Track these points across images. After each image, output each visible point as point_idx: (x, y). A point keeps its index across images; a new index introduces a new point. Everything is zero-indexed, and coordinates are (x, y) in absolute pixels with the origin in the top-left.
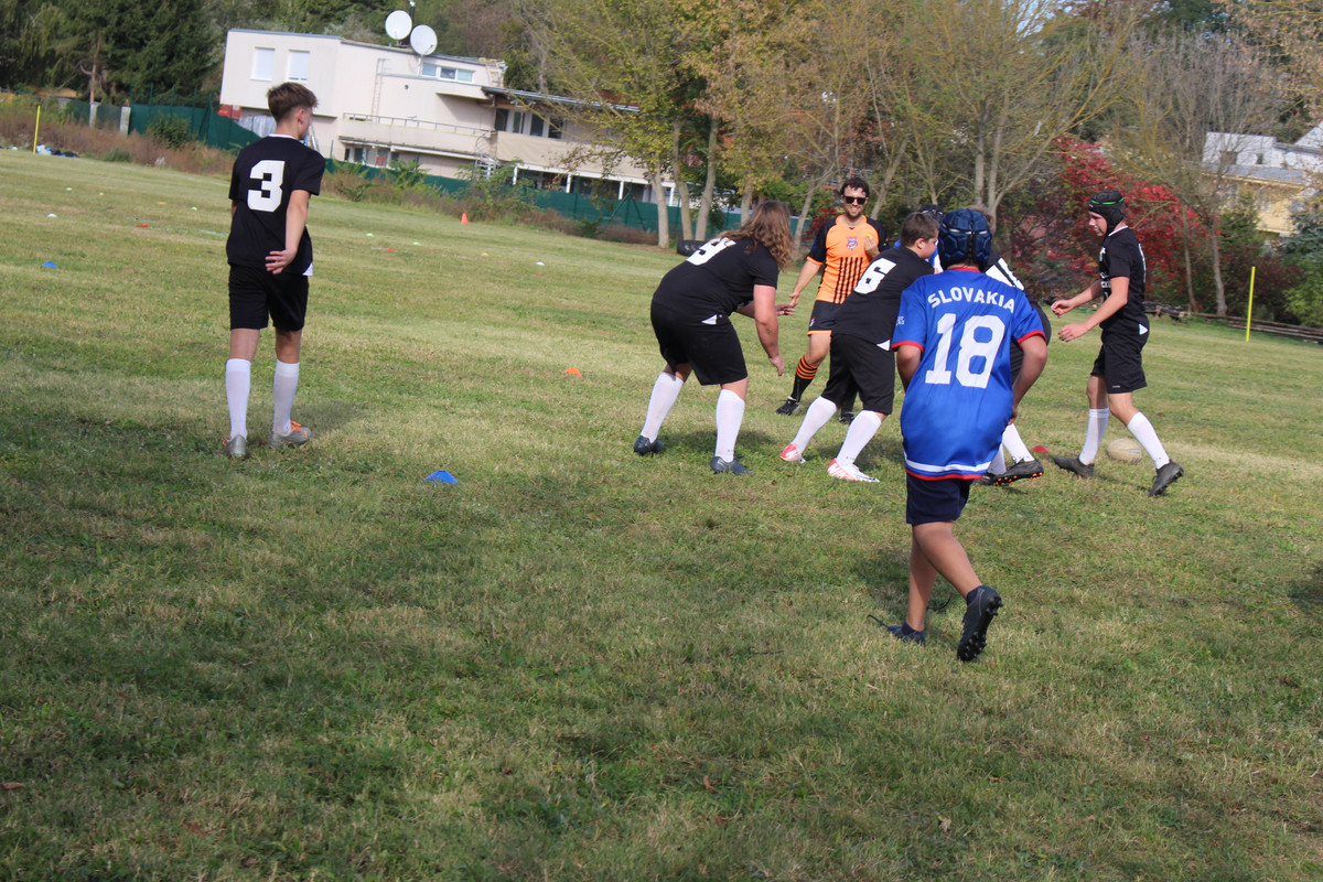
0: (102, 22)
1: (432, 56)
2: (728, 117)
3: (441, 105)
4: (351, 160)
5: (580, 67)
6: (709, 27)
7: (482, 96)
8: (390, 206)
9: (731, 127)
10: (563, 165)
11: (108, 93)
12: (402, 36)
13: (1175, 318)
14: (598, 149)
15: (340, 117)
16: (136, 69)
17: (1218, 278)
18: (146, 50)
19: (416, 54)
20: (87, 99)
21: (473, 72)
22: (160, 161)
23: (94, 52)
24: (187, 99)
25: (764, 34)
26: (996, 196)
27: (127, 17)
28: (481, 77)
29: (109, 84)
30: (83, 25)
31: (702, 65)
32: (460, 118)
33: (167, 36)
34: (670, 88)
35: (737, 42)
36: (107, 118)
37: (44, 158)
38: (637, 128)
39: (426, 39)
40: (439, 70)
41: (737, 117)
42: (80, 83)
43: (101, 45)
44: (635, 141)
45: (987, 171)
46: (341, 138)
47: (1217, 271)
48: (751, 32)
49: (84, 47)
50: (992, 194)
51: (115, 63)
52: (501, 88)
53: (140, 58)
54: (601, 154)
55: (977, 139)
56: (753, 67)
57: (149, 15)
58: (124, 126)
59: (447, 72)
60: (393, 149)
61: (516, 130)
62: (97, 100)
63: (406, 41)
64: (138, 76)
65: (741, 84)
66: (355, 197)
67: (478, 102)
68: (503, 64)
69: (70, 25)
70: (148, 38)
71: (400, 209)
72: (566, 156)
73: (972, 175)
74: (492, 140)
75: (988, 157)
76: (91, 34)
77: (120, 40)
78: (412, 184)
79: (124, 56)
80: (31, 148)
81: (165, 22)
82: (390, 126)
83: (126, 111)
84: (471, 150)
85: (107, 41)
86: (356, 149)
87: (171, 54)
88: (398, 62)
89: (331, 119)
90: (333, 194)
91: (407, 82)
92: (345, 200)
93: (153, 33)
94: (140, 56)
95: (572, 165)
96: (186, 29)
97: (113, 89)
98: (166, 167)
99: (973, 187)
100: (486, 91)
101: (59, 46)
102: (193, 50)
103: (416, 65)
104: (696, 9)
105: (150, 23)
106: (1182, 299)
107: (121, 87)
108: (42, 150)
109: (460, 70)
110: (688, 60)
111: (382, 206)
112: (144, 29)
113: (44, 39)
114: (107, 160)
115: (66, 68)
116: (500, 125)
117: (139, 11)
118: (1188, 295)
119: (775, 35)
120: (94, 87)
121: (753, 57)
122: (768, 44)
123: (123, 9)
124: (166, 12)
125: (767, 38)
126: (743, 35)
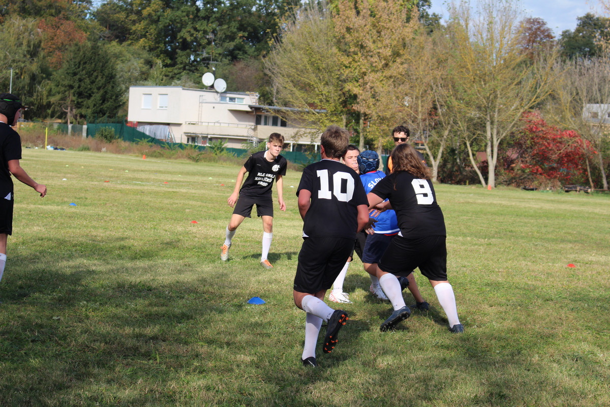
0: (71, 87)
1: (225, 92)
2: (368, 112)
3: (230, 114)
4: (190, 143)
5: (298, 93)
6: (357, 71)
7: (249, 109)
8: (213, 163)
9: (370, 117)
10: (292, 139)
11: (76, 119)
12: (210, 84)
13: (586, 192)
14: (308, 131)
15: (184, 123)
16: (88, 108)
17: (603, 172)
18: (92, 98)
19: (217, 92)
20: (66, 123)
21: (243, 99)
22: (104, 149)
23: (68, 101)
24: (112, 120)
25: (383, 72)
27: (83, 84)
28: (247, 101)
29: (76, 115)
30: (63, 89)
31: (354, 89)
32: (240, 120)
33: (102, 91)
34: (341, 100)
35: (371, 77)
36: (76, 131)
37: (50, 152)
38: (326, 120)
39: (221, 85)
40: (228, 99)
41: (373, 112)
42: (63, 115)
43: (71, 97)
44: (325, 126)
45: (492, 129)
46: (185, 133)
47: (602, 168)
48: (376, 72)
49: (64, 99)
50: (495, 140)
51: (79, 105)
52: (257, 105)
54: (310, 133)
55: (486, 115)
56: (379, 87)
57: (93, 82)
58: (84, 134)
59: (232, 99)
60: (209, 136)
61: (266, 124)
62: (71, 123)
63: (212, 87)
64: (90, 111)
65: (374, 96)
66: (196, 160)
67: (247, 112)
68: (257, 94)
69: (58, 89)
70: (93, 93)
71: (217, 164)
72: (293, 135)
73: (485, 131)
74: (255, 129)
75: (492, 123)
76: (67, 93)
77: (80, 94)
78: (221, 152)
79: (82, 102)
80: (44, 147)
81: (100, 85)
82: (207, 126)
83: (85, 127)
84: (246, 135)
85: (74, 95)
86: (193, 138)
87: (104, 100)
88: (209, 96)
89: (179, 125)
90: (186, 159)
91: (214, 105)
92: (191, 162)
93: (95, 90)
94: (90, 101)
95: (297, 139)
96: (110, 88)
97: (78, 118)
98: (106, 152)
99: (486, 137)
100: (251, 107)
101: (53, 99)
102: (114, 97)
103: (217, 97)
104: (350, 63)
105: (93, 86)
106: (586, 183)
107: (82, 116)
108: (50, 148)
109: (238, 98)
110: (348, 86)
111: (209, 164)
112: (91, 89)
113: (45, 97)
114: (79, 150)
115: (56, 109)
116: (258, 122)
117: (88, 81)
118: (589, 181)
119: (387, 73)
120: (70, 117)
121: (378, 83)
122: (385, 77)
123: (80, 80)
124: (100, 81)
125: (384, 74)
126: (373, 73)
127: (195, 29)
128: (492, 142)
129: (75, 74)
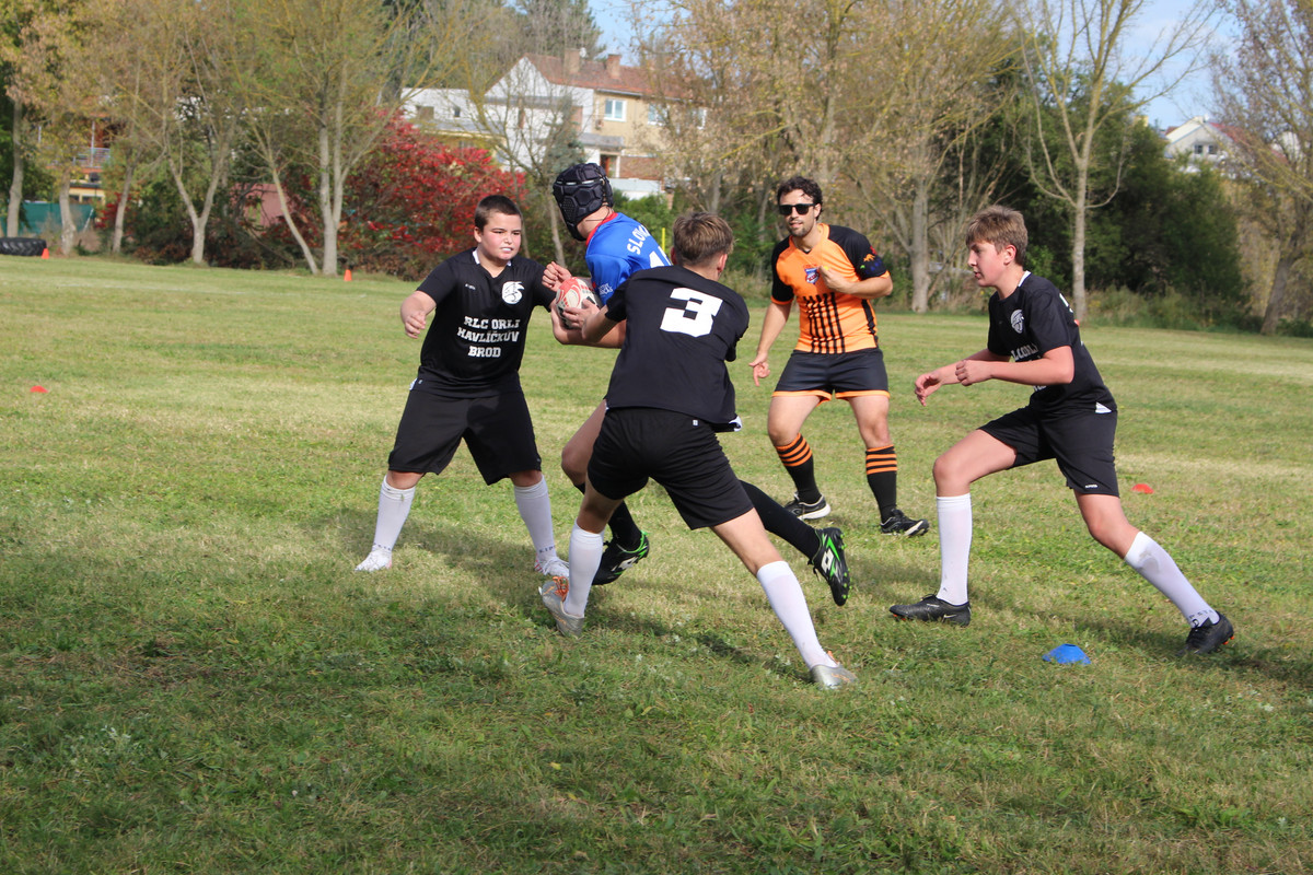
9: (44, 114)
17: (556, 239)
25: (70, 13)
26: (342, 171)
31: (4, 51)
35: (46, 24)
41: (49, 103)
45: (332, 144)
48: (57, 11)
50: (337, 170)
55: (320, 113)
56: (67, 47)
65: (51, 68)
73: (317, 150)
75: (331, 131)
99: (319, 163)
121: (64, 37)
122: (76, 23)
125: (74, 18)
126: (51, 15)
128: (332, 178)
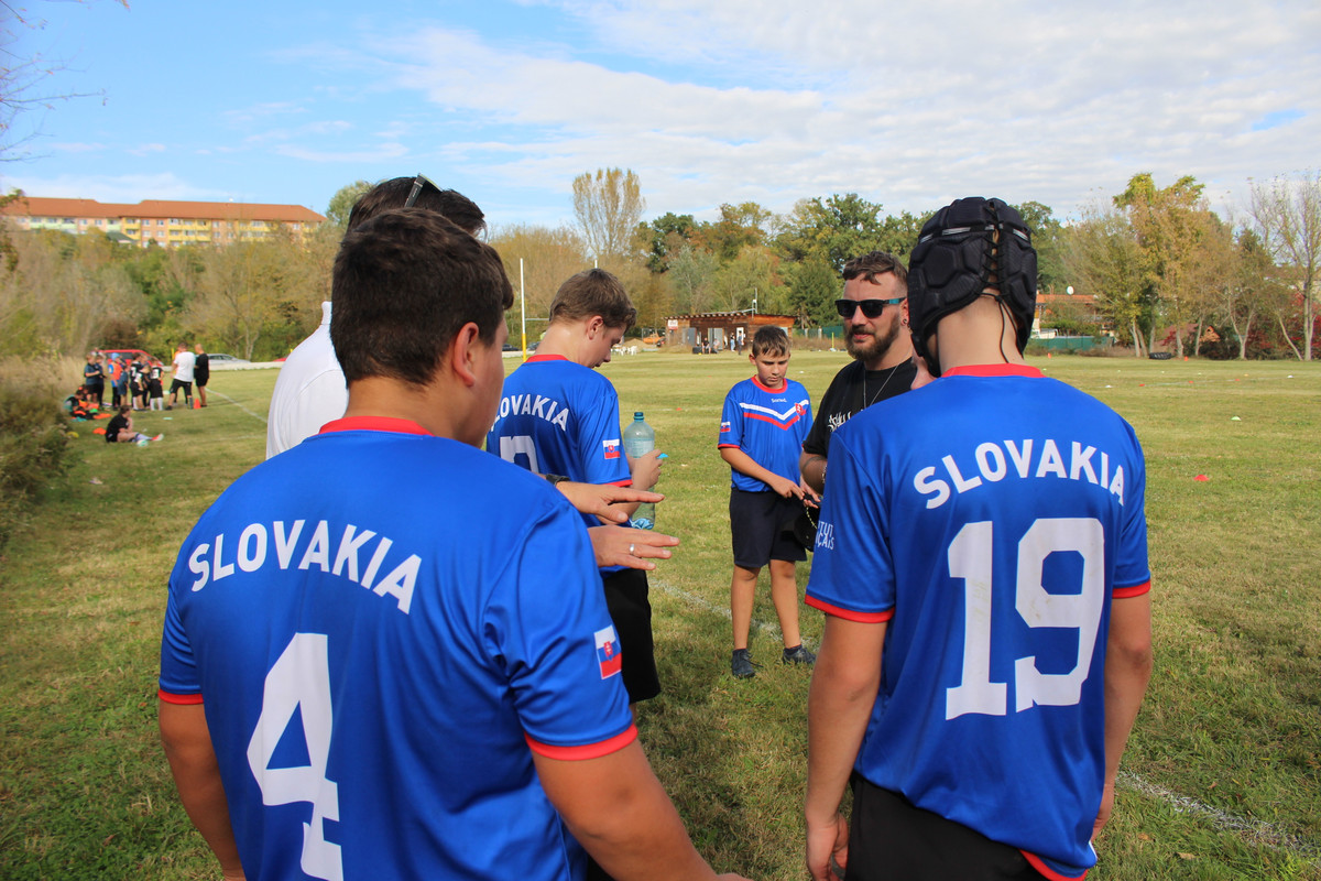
0: (804, 298)
11: (810, 325)
16: (819, 314)
26: (1313, 316)
29: (809, 321)
36: (812, 334)
43: (805, 307)
49: (796, 309)
50: (1311, 316)
53: (817, 309)
57: (820, 293)
58: (820, 335)
62: (806, 328)
64: (821, 317)
70: (822, 301)
77: (813, 304)
79: (813, 310)
81: (827, 295)
83: (820, 330)
85: (807, 305)
107: (814, 321)
117: (817, 292)
120: (803, 322)
123: (812, 292)
124: (826, 291)
127: (860, 246)
128: (1309, 319)
129: (806, 288)
